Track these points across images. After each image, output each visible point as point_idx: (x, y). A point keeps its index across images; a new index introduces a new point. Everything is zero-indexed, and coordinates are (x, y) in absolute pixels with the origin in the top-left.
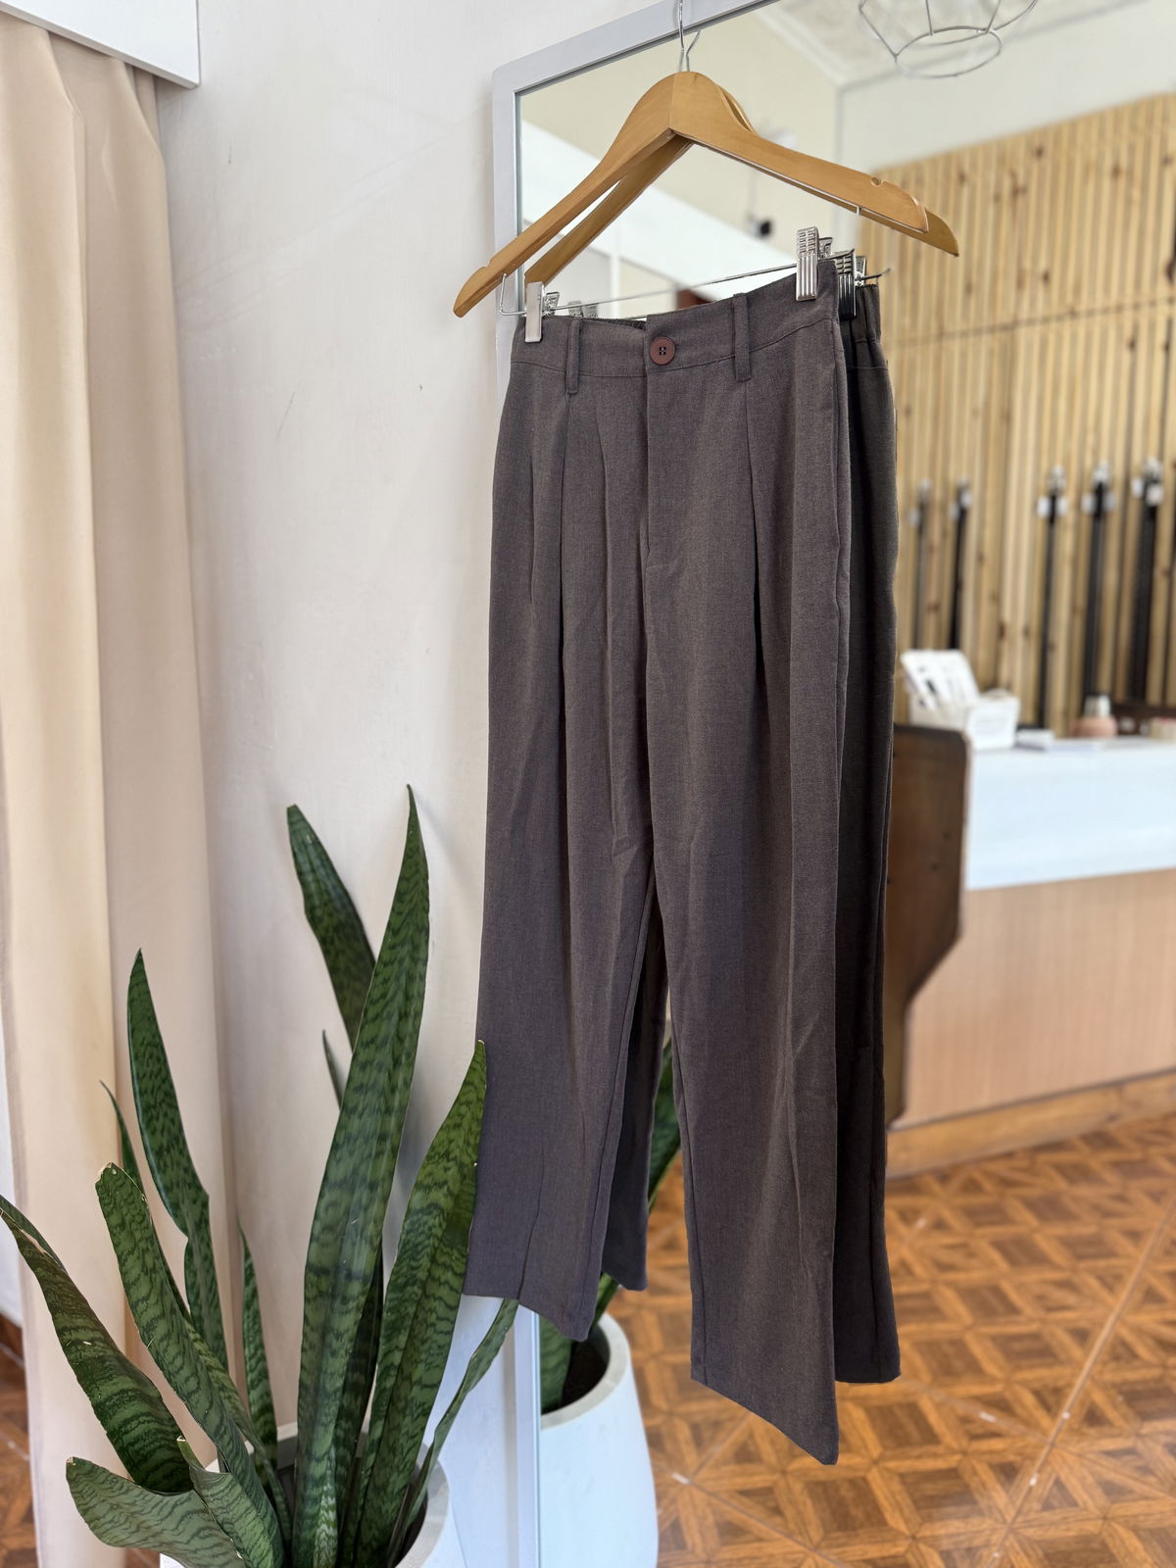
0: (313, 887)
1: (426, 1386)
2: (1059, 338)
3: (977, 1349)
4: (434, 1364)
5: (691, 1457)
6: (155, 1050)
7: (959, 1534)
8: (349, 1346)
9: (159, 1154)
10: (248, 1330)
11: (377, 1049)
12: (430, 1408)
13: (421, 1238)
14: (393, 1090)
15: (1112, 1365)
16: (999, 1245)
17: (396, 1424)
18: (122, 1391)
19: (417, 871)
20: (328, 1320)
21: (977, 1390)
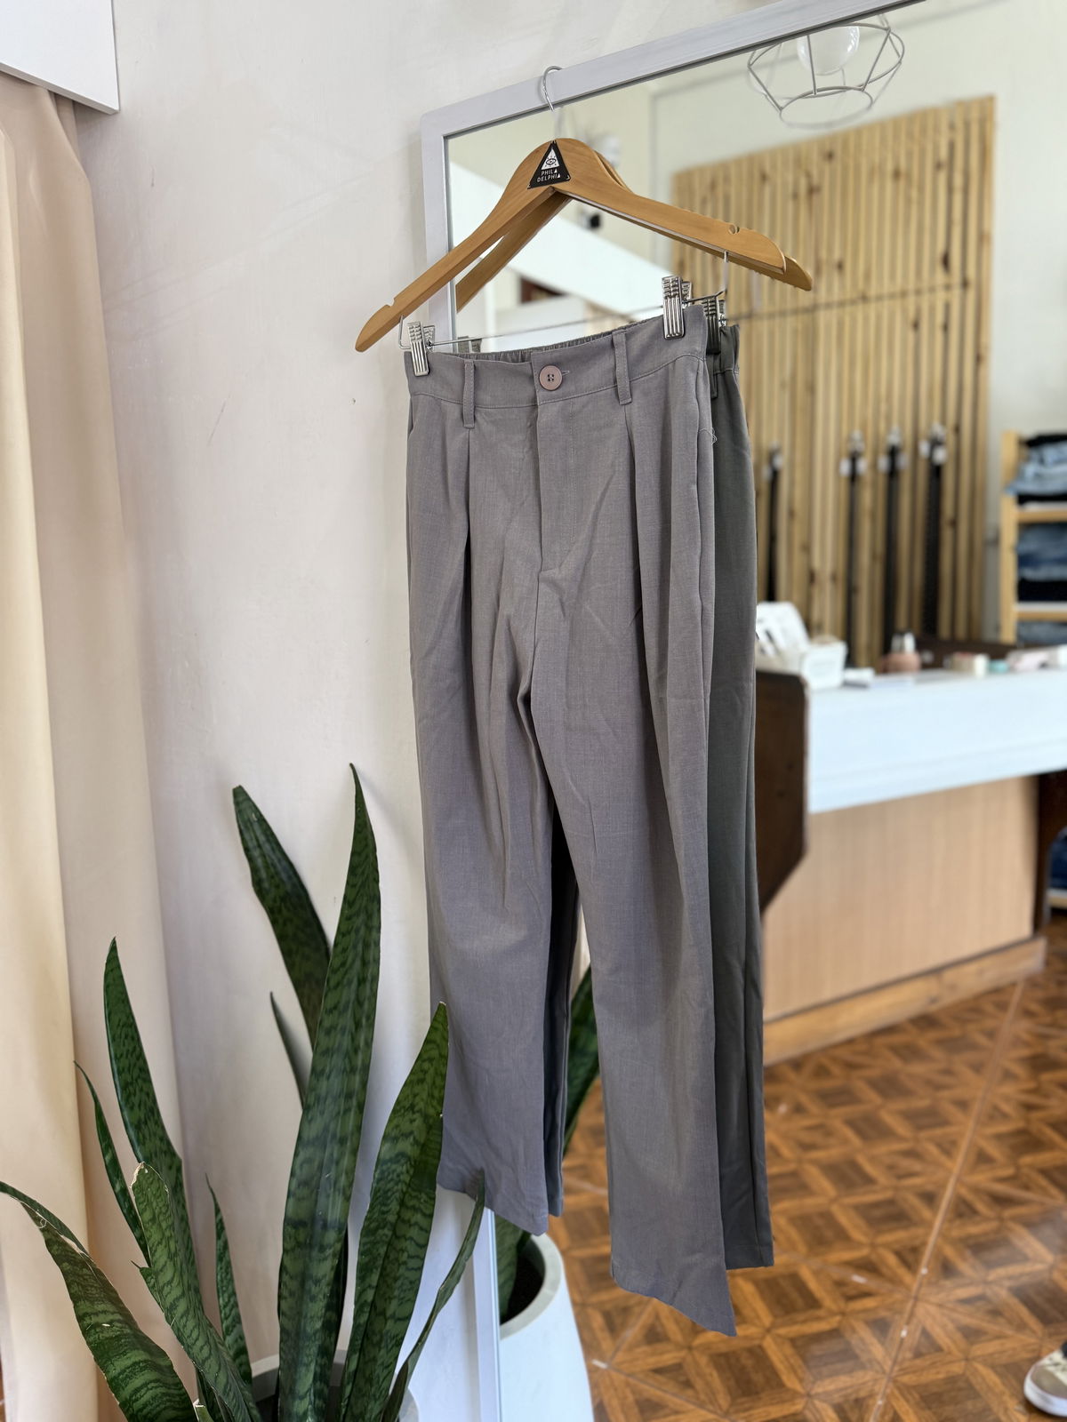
0: (259, 862)
1: (399, 1319)
2: (854, 320)
3: (845, 1219)
4: (406, 1299)
5: (606, 1344)
6: (129, 1030)
7: (846, 1388)
8: (326, 1290)
9: (138, 1127)
10: (222, 1281)
11: (340, 1014)
12: (403, 1339)
13: (390, 1186)
14: (356, 1051)
15: (957, 1222)
16: (851, 1123)
17: (372, 1356)
18: (135, 1364)
19: (367, 845)
20: (306, 1267)
21: (847, 1255)
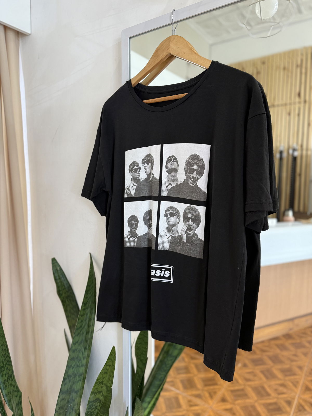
0: (59, 284)
11: (79, 345)
13: (93, 410)
16: (262, 372)
19: (93, 283)
